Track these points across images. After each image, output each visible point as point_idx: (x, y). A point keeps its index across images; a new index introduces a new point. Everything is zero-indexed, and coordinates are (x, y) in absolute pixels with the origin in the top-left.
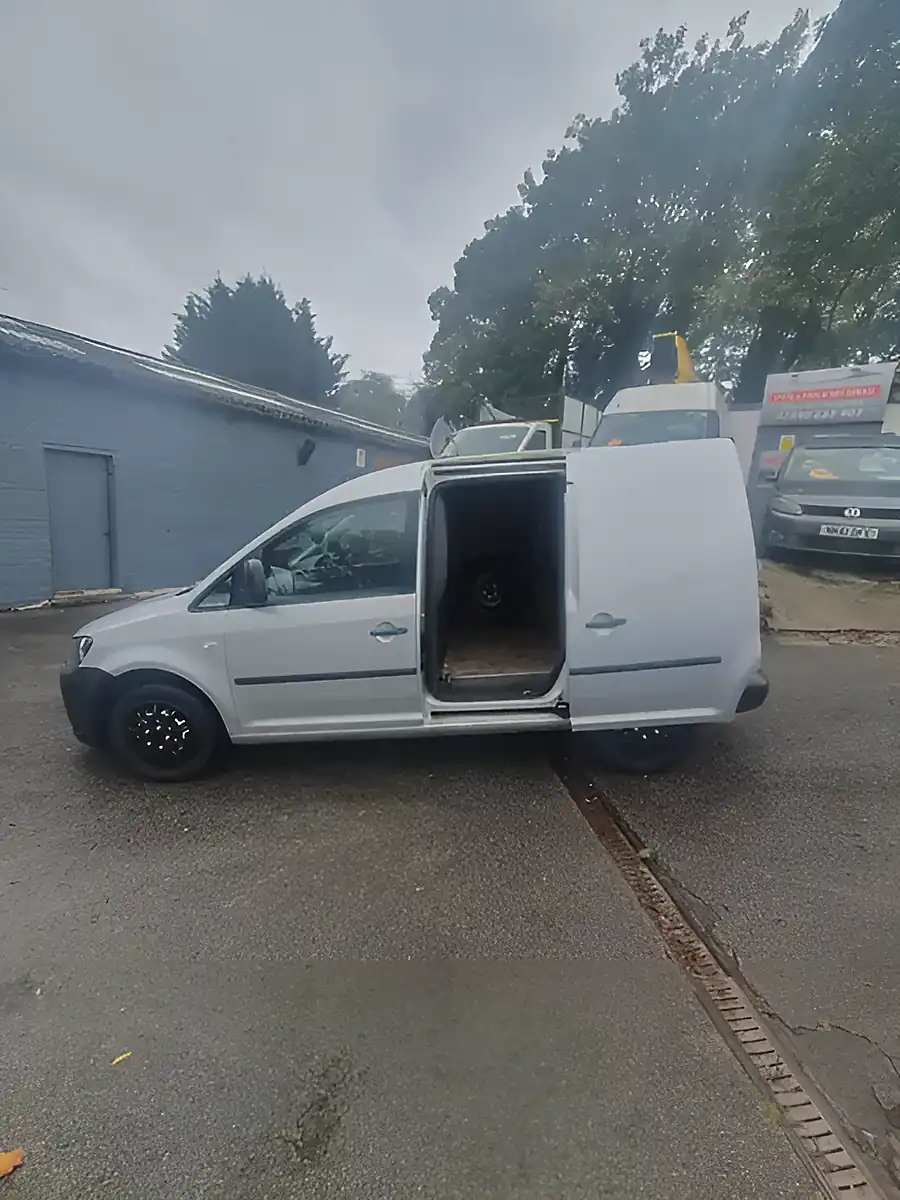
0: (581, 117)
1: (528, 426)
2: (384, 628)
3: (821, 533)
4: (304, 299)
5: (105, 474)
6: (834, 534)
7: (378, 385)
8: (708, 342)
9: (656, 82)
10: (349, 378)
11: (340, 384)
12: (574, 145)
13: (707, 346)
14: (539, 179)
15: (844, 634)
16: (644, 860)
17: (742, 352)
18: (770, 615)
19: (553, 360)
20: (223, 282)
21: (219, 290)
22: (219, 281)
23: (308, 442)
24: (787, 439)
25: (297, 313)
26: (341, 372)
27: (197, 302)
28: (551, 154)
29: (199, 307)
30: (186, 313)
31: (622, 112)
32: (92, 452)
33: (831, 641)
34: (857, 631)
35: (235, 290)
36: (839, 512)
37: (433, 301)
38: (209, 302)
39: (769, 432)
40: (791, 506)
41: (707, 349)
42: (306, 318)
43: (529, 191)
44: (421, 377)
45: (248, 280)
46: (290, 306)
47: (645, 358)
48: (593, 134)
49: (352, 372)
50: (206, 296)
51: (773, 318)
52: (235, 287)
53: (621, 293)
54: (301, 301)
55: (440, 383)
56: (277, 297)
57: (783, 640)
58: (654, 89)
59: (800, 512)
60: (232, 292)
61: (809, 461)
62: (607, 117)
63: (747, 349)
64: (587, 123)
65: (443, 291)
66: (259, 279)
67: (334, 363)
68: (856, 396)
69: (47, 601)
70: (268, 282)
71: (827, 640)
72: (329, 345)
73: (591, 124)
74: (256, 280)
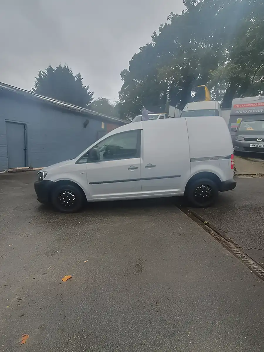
0: (172, 14)
1: (158, 115)
2: (132, 167)
3: (250, 146)
4: (79, 73)
5: (24, 129)
6: (254, 147)
7: (104, 102)
8: (213, 88)
9: (197, 2)
10: (94, 100)
11: (91, 102)
12: (169, 22)
13: (213, 90)
14: (158, 33)
15: (257, 175)
16: (206, 224)
17: (224, 92)
18: (236, 170)
19: (162, 94)
20: (51, 67)
21: (50, 69)
22: (50, 66)
23: (86, 120)
24: (239, 120)
25: (77, 78)
26: (92, 97)
27: (42, 73)
28: (162, 25)
29: (43, 75)
30: (39, 77)
31: (185, 12)
32: (19, 122)
33: (253, 177)
34: (261, 174)
35: (56, 70)
36: (255, 140)
37: (122, 74)
38: (47, 74)
39: (234, 117)
40: (241, 139)
41: (213, 91)
42: (80, 80)
43: (155, 38)
44: (118, 100)
45: (60, 66)
46: (74, 75)
47: (193, 93)
48: (175, 19)
49: (96, 98)
50: (46, 71)
51: (234, 80)
52: (55, 69)
53: (185, 72)
54: (78, 74)
55: (124, 102)
56: (70, 72)
57: (240, 177)
58: (195, 4)
59: (244, 140)
60: (54, 70)
61: (246, 125)
62: (180, 14)
63: (226, 90)
64: (174, 16)
65: (125, 71)
66: (64, 66)
67: (89, 95)
68: (261, 105)
69: (6, 171)
70: (67, 67)
71: (252, 176)
72: (88, 88)
73: (175, 16)
74: (63, 66)
